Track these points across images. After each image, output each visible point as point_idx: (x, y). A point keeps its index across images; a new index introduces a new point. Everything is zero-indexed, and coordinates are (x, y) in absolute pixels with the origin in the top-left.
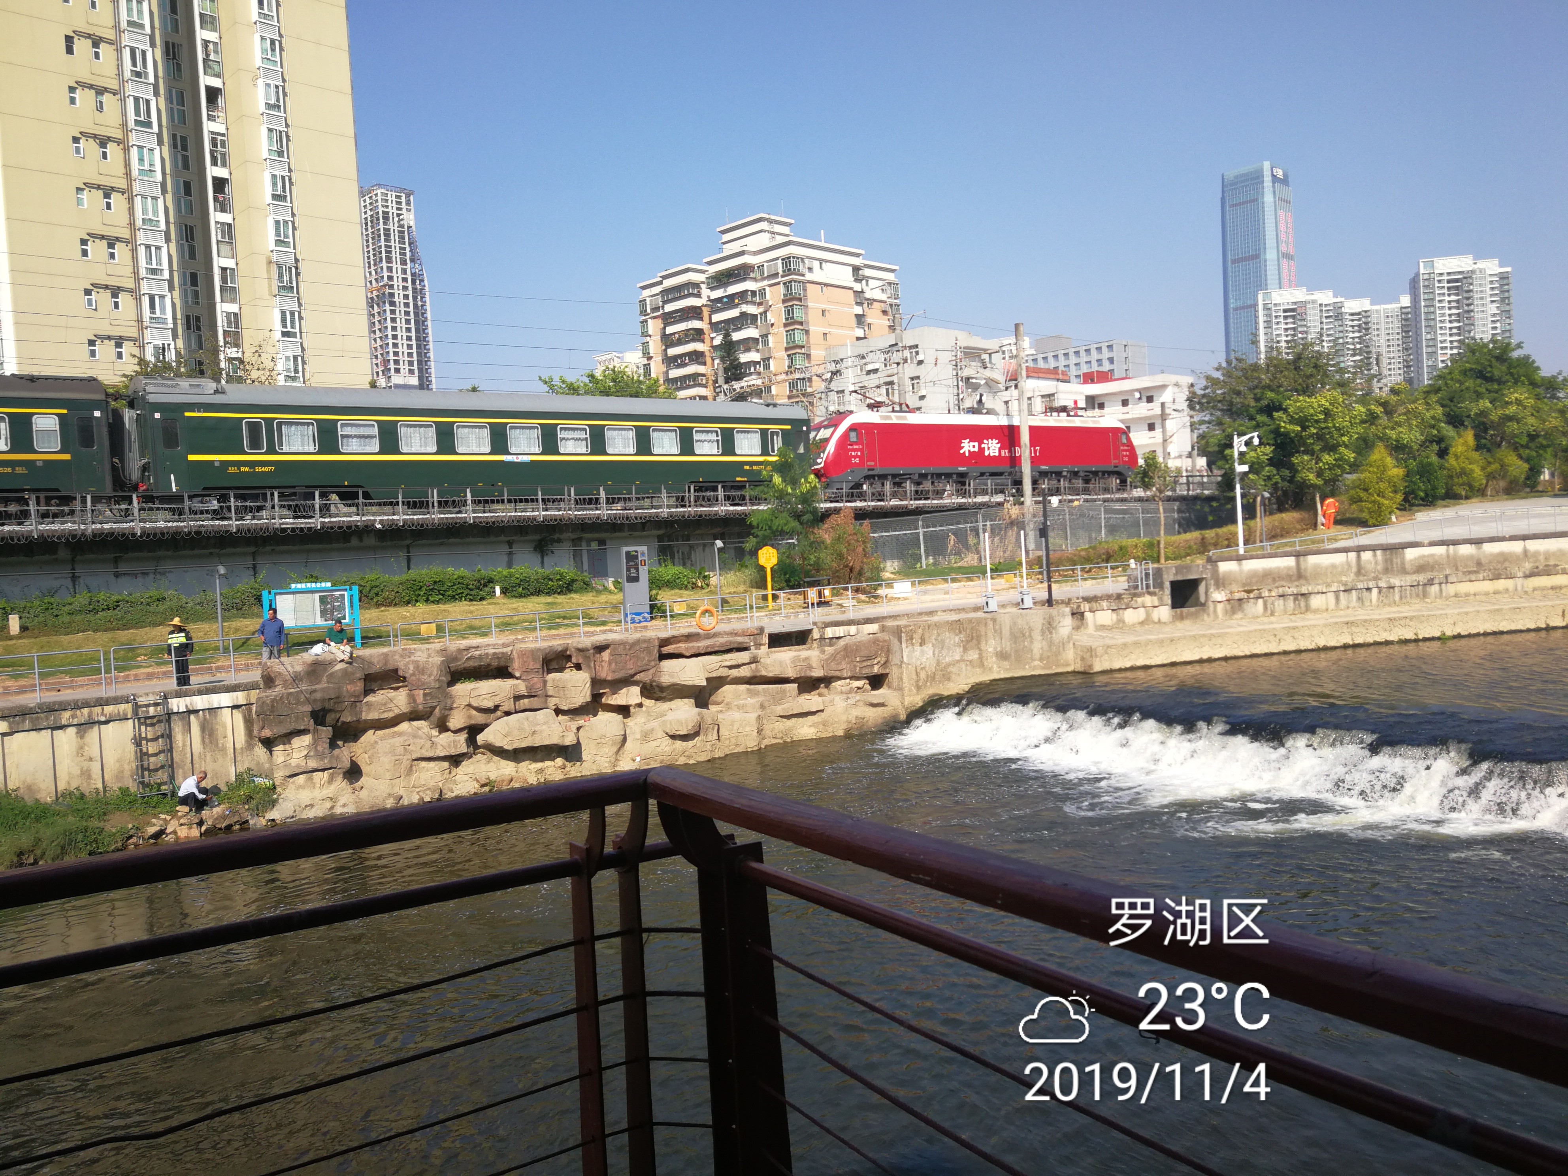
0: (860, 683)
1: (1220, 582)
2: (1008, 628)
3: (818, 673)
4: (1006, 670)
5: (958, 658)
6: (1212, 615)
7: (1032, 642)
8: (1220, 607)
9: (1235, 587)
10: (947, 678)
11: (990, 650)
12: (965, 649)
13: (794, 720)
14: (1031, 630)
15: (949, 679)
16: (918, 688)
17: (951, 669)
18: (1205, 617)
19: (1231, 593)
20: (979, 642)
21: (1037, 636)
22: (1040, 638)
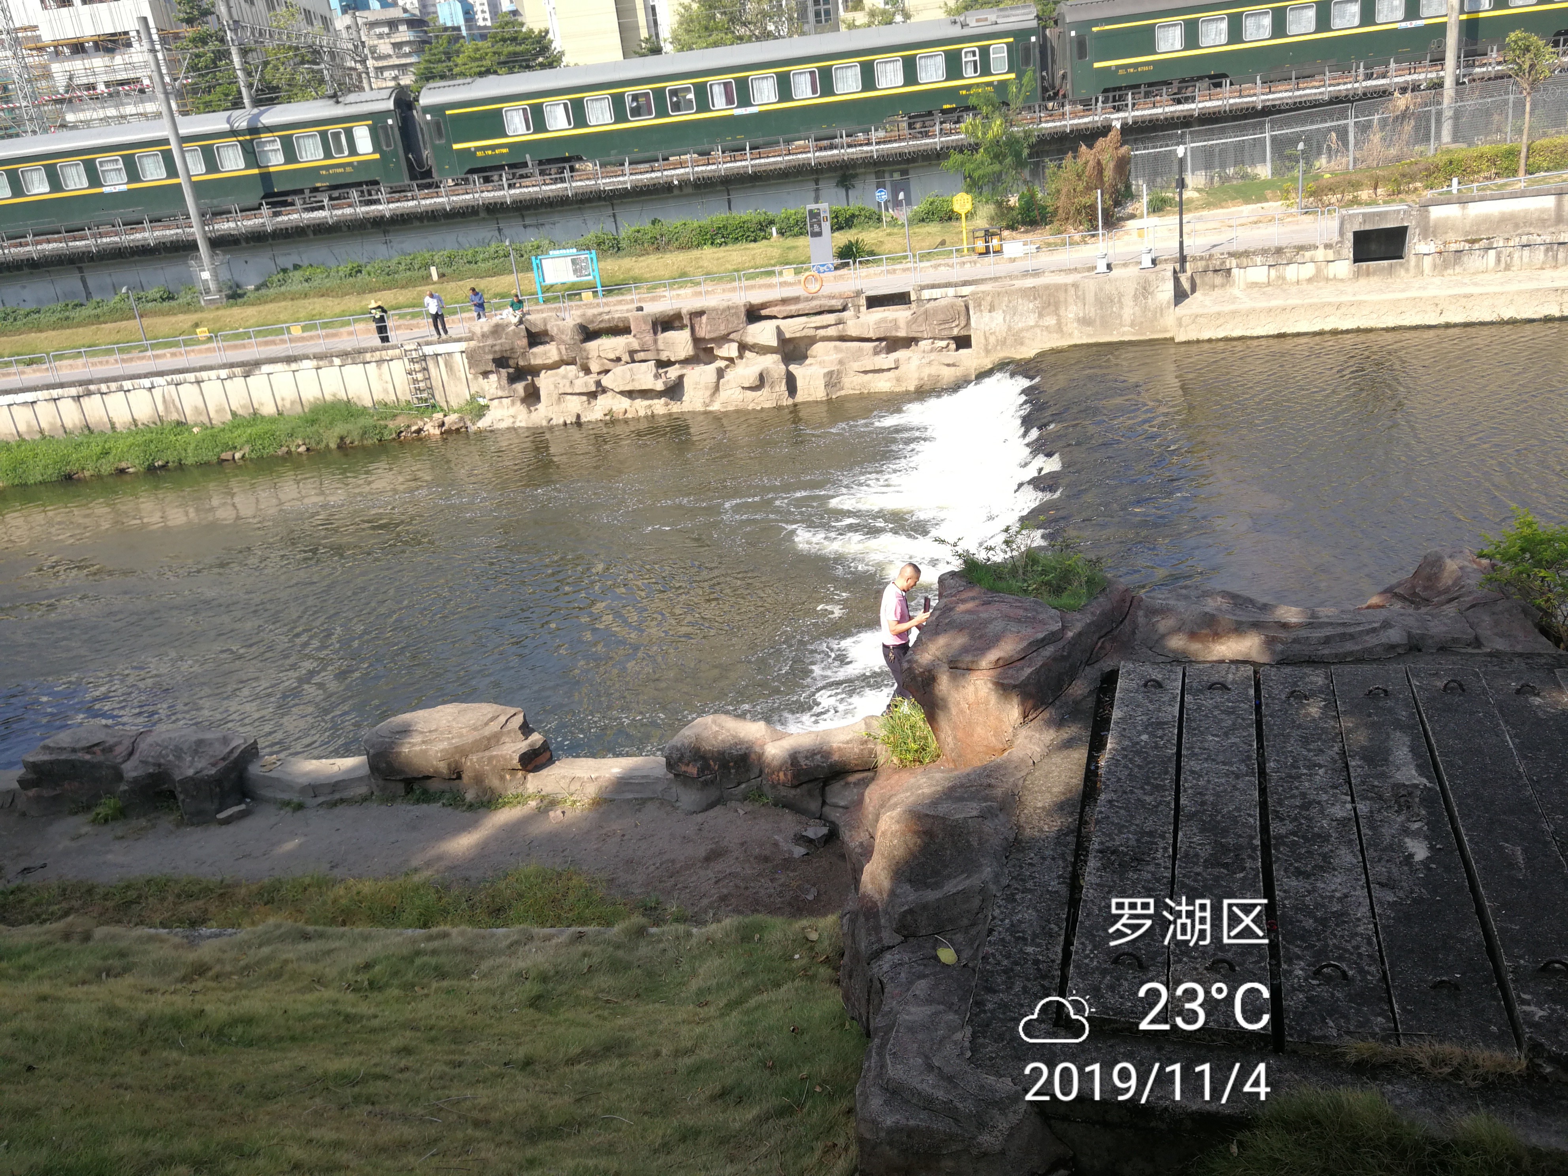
0: (944, 343)
1: (1428, 232)
2: (1092, 294)
3: (902, 333)
4: (1089, 335)
5: (1032, 323)
6: (1412, 270)
7: (1121, 308)
8: (1428, 261)
9: (1451, 236)
10: (1020, 342)
11: (1071, 316)
12: (1041, 315)
13: (870, 375)
14: (1121, 295)
15: (1022, 344)
16: (987, 351)
17: (1024, 334)
18: (1403, 272)
19: (1445, 243)
20: (1057, 309)
21: (1128, 301)
22: (1132, 303)
